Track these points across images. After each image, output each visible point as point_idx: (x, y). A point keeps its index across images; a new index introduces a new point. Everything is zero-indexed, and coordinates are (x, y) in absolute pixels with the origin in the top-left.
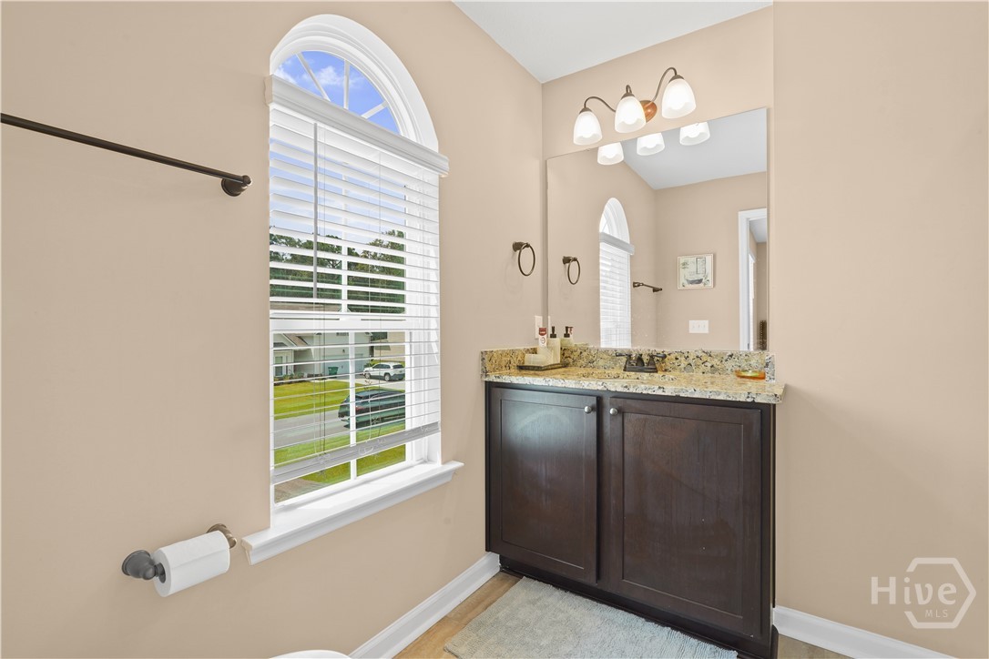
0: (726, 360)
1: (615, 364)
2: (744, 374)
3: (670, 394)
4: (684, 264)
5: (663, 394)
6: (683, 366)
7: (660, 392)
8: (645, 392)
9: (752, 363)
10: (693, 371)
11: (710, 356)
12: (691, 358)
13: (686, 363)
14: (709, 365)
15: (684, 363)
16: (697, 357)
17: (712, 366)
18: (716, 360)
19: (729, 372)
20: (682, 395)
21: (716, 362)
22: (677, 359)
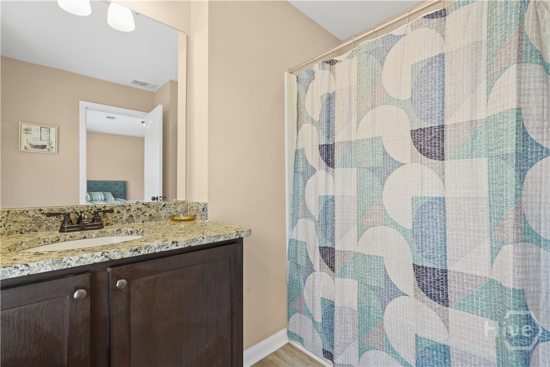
0: (161, 210)
1: (40, 227)
2: (176, 218)
3: (183, 247)
4: (27, 130)
5: (177, 248)
6: (124, 218)
7: (174, 247)
8: (158, 251)
9: (178, 209)
10: (134, 222)
11: (149, 207)
12: (132, 210)
13: (128, 215)
14: (147, 214)
15: (125, 215)
16: (138, 209)
17: (150, 215)
18: (153, 210)
19: (163, 218)
20: (193, 244)
21: (153, 211)
22: (119, 212)
